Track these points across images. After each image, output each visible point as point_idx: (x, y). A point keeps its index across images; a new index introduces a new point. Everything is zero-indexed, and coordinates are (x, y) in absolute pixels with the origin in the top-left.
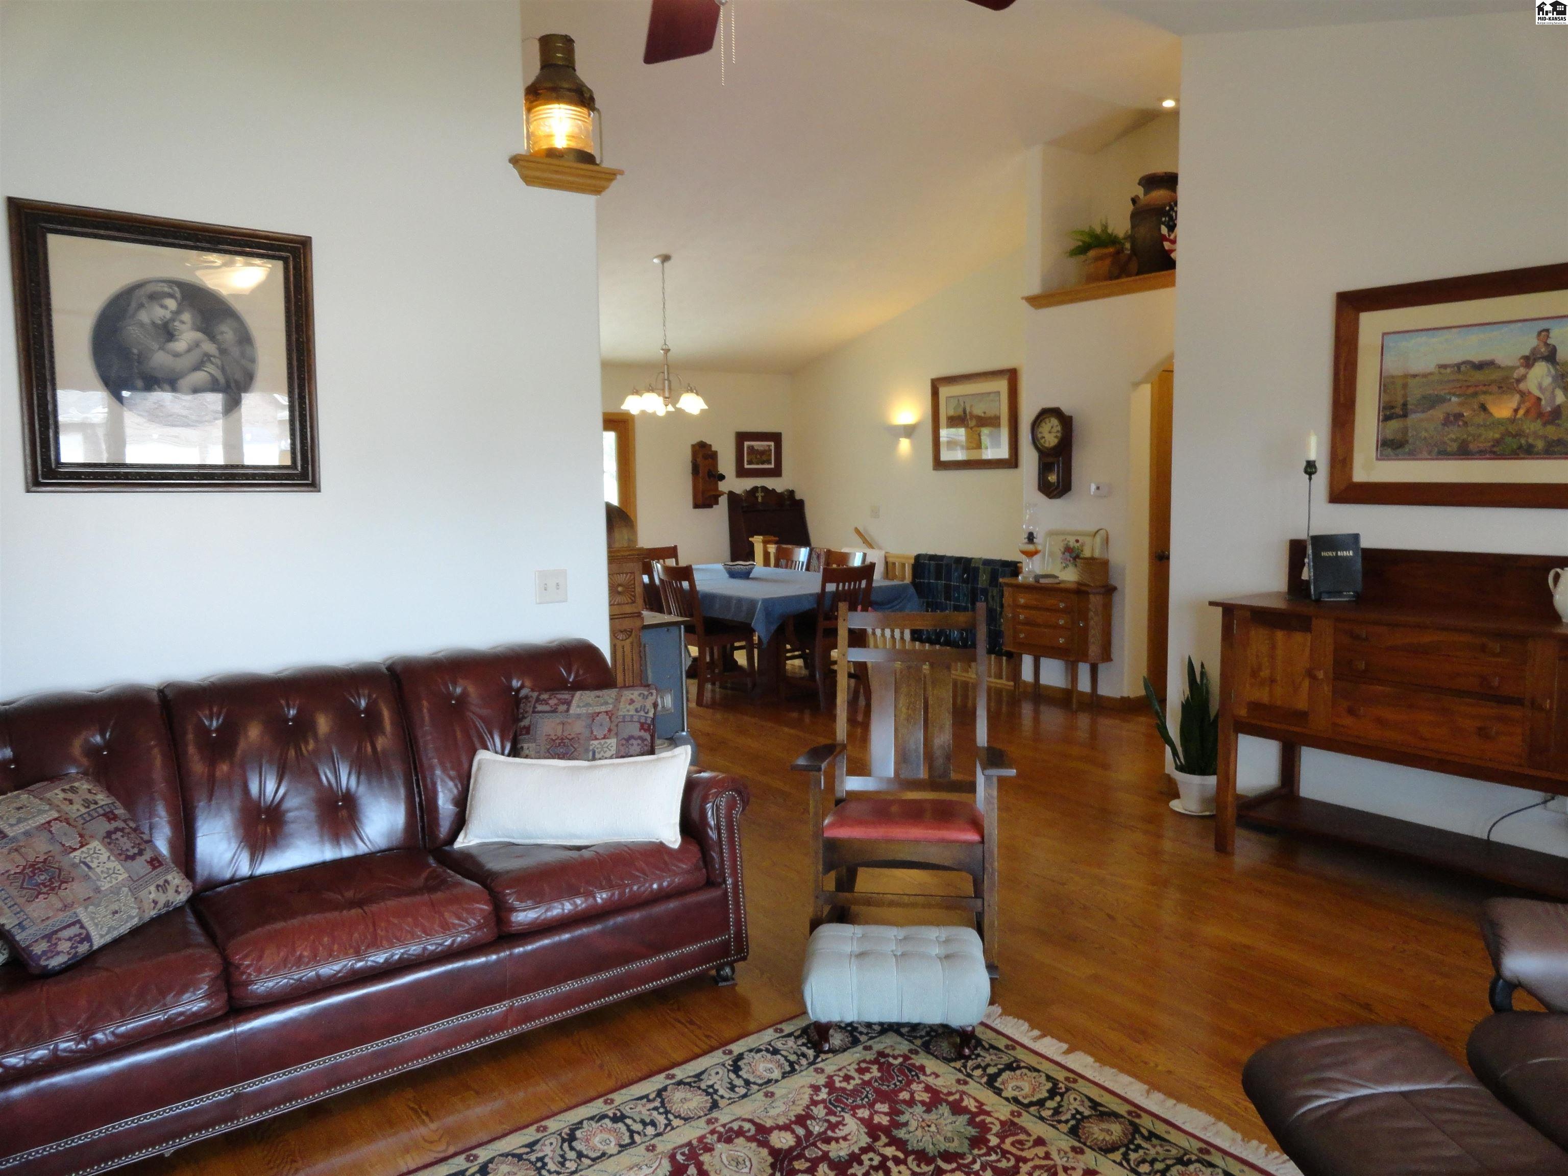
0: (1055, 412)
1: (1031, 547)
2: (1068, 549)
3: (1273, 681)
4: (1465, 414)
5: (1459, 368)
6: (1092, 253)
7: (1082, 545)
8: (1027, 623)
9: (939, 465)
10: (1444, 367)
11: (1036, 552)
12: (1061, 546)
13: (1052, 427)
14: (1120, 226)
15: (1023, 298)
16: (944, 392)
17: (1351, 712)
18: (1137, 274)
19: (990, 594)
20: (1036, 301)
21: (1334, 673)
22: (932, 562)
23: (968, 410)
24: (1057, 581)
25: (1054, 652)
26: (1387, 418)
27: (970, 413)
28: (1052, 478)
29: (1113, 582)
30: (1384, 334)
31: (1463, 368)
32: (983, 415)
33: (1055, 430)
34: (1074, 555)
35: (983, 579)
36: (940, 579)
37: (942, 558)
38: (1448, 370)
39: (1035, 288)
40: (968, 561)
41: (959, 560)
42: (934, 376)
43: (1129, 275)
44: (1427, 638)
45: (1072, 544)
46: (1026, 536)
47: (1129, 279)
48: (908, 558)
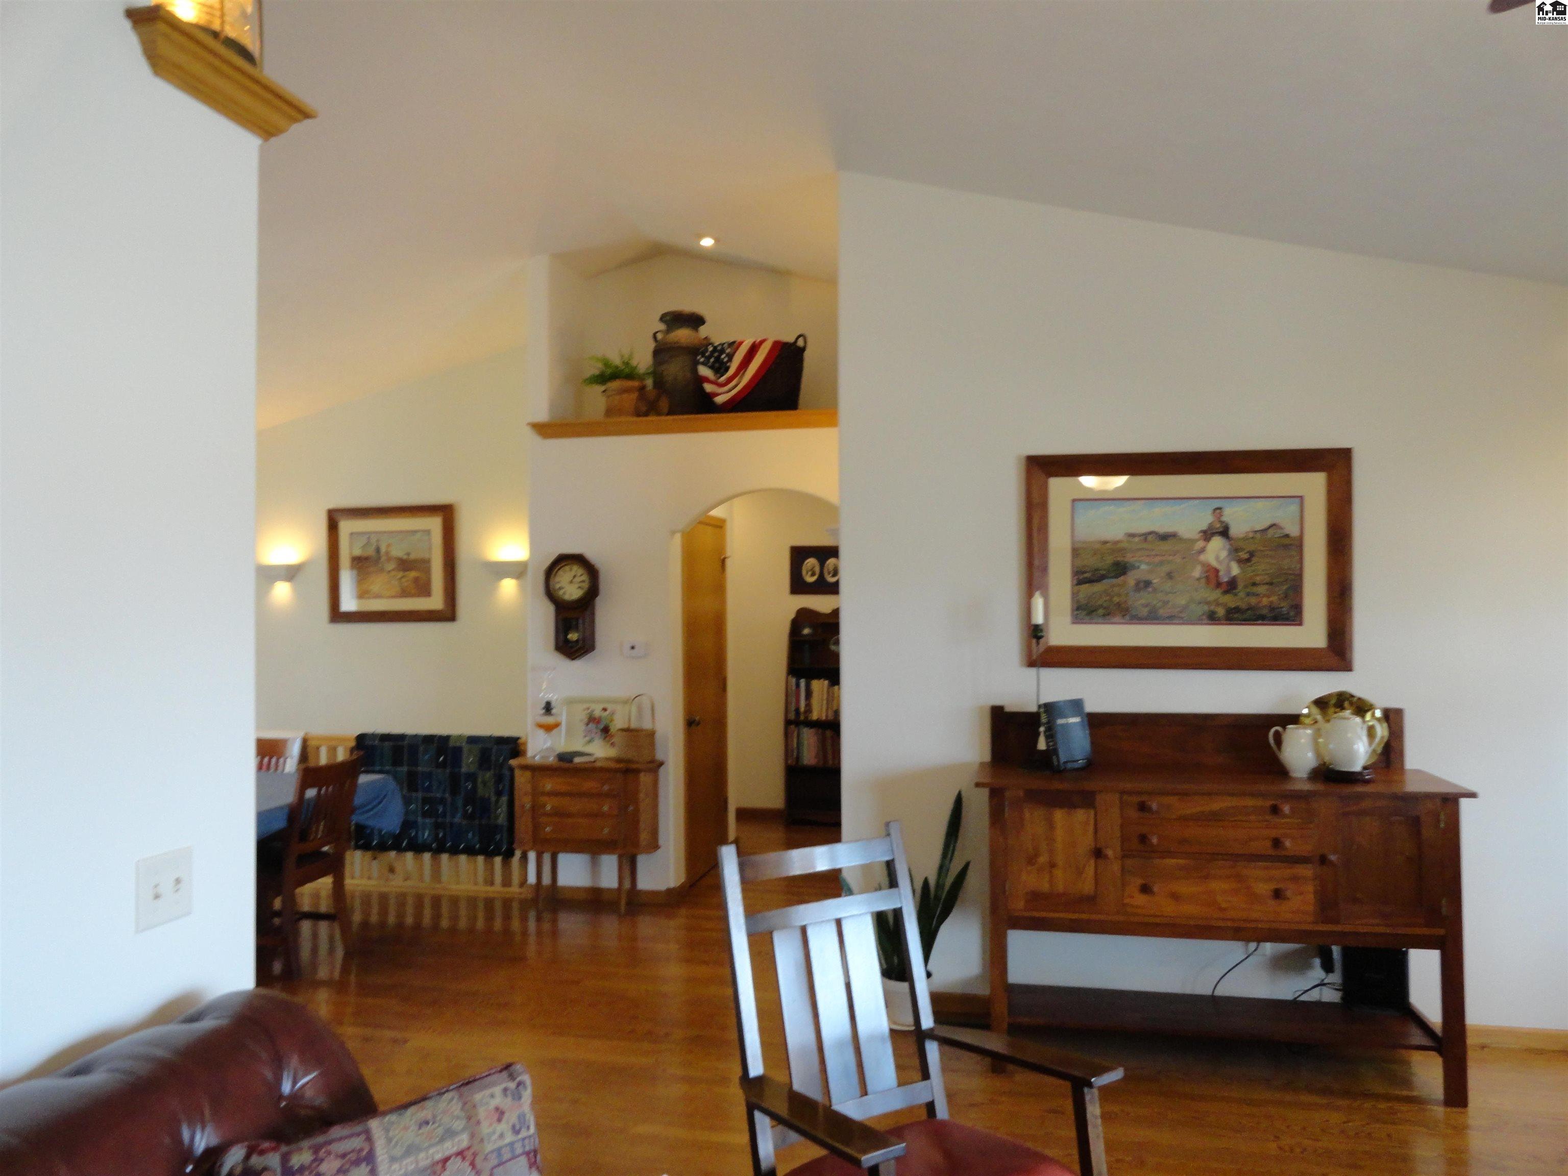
0: (579, 560)
1: (549, 720)
2: (592, 720)
3: (1053, 865)
4: (1155, 581)
5: (1146, 540)
6: (615, 385)
7: (613, 713)
8: (558, 813)
9: (337, 616)
10: (1132, 535)
11: (557, 725)
12: (582, 716)
13: (575, 577)
14: (643, 360)
15: (529, 424)
16: (346, 527)
17: (1145, 889)
18: (668, 414)
19: (480, 780)
20: (544, 430)
21: (1122, 850)
22: (387, 744)
23: (383, 549)
24: (591, 759)
25: (576, 847)
26: (1080, 582)
27: (387, 553)
28: (573, 636)
29: (659, 756)
30: (1074, 501)
31: (1150, 538)
32: (405, 557)
33: (578, 579)
34: (602, 726)
35: (469, 762)
36: (401, 765)
37: (402, 737)
38: (1137, 539)
39: (542, 416)
40: (445, 739)
41: (429, 739)
42: (332, 506)
43: (659, 414)
44: (1217, 805)
45: (598, 713)
46: (543, 705)
47: (659, 418)
48: (341, 740)
